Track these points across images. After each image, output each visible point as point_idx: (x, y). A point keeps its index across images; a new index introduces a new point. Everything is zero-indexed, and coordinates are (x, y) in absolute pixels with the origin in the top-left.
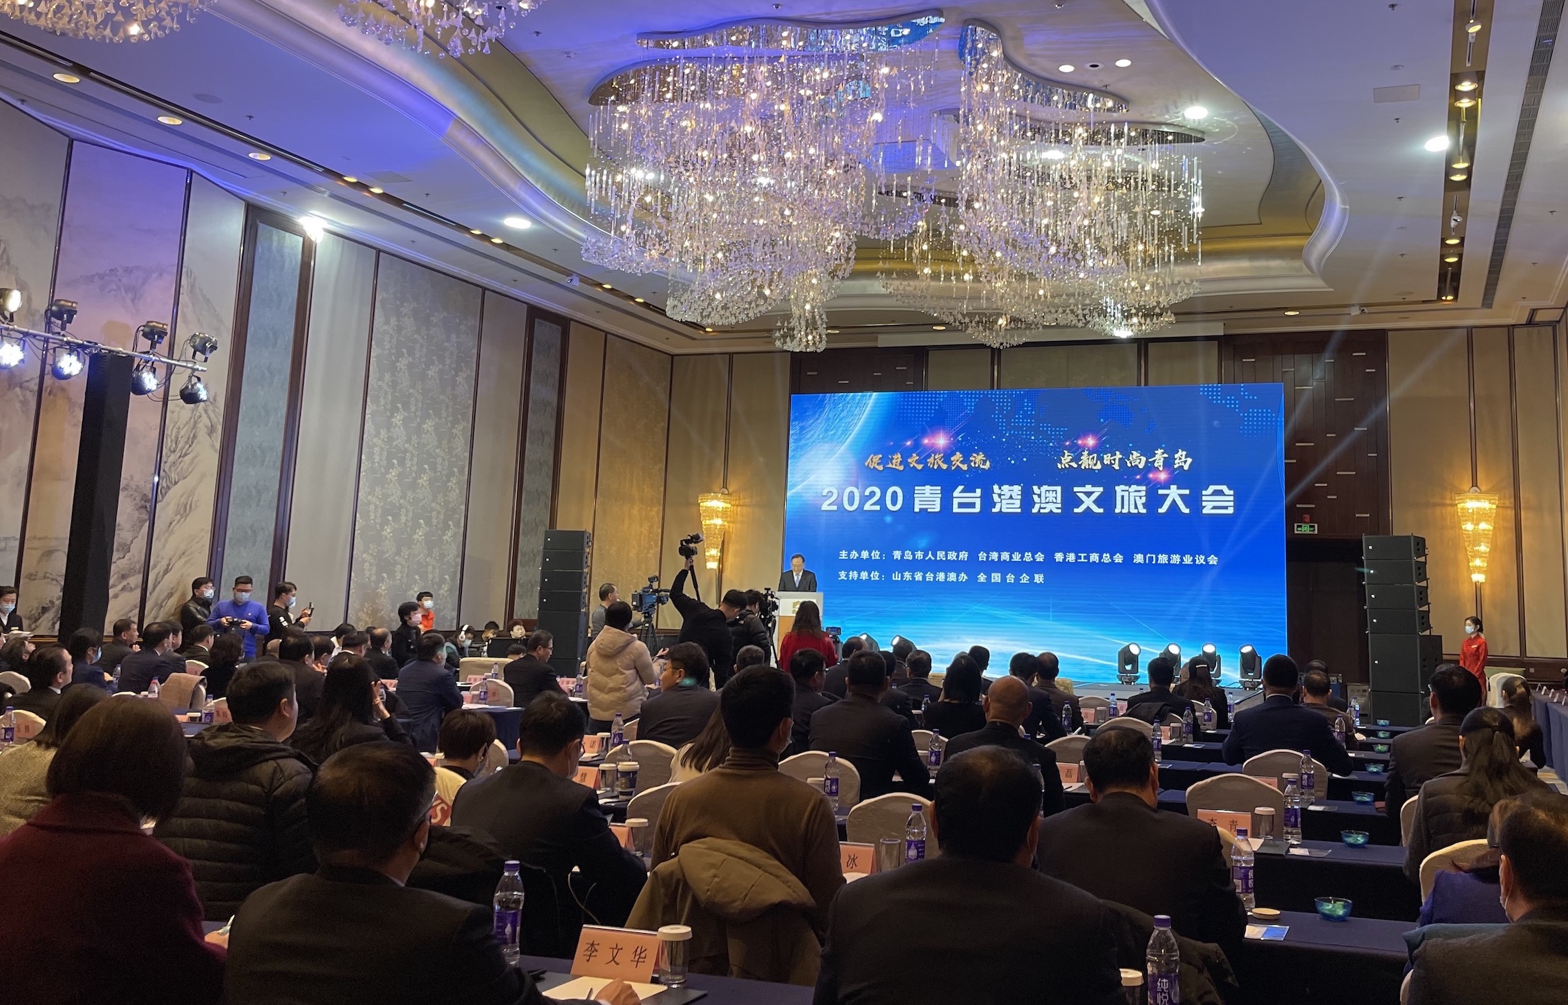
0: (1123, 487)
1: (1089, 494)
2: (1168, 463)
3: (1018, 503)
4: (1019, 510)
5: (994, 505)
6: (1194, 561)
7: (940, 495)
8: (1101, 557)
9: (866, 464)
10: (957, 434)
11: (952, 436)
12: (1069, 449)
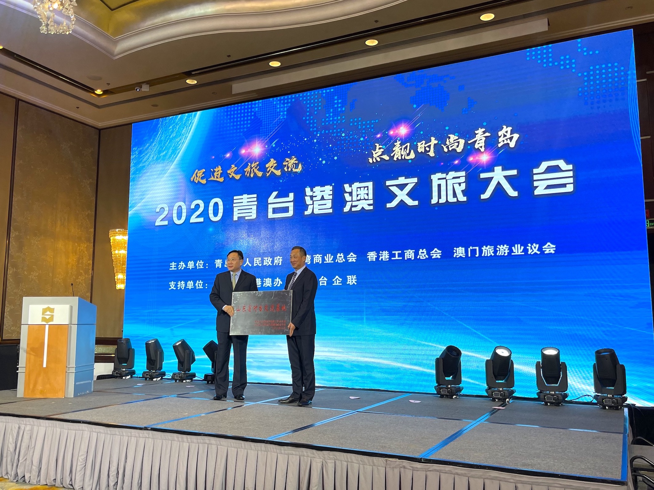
0: (439, 175)
1: (402, 187)
2: (490, 143)
3: (329, 204)
4: (331, 211)
5: (306, 207)
6: (525, 250)
7: (256, 203)
8: (416, 254)
9: (192, 179)
10: (271, 141)
11: (266, 144)
12: (380, 141)
